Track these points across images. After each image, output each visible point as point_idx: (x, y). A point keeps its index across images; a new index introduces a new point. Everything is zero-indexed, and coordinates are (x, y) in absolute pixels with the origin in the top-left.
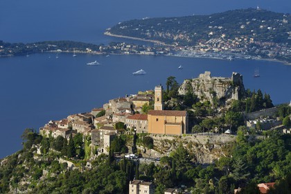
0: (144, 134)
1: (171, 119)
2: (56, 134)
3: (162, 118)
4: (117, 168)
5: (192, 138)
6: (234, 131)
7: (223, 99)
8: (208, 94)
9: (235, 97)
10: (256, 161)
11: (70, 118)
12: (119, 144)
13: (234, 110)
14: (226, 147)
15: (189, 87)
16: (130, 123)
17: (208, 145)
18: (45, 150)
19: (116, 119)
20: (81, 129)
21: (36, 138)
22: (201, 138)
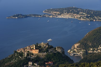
0: (32, 53)
1: (36, 51)
2: (19, 52)
3: (35, 51)
4: (27, 59)
5: (40, 54)
6: (46, 52)
7: (45, 47)
8: (43, 46)
9: (47, 46)
10: (49, 58)
11: (21, 49)
12: (28, 55)
13: (47, 49)
14: (45, 55)
15: (40, 45)
16: (30, 51)
17: (42, 55)
18: (17, 54)
19: (28, 50)
20: (23, 51)
21: (16, 52)
22: (41, 54)
